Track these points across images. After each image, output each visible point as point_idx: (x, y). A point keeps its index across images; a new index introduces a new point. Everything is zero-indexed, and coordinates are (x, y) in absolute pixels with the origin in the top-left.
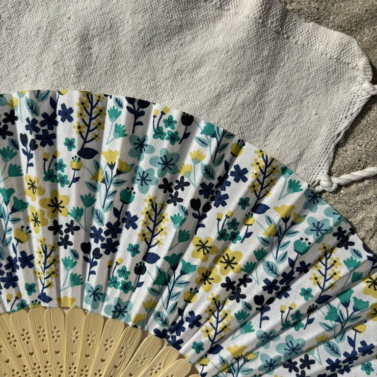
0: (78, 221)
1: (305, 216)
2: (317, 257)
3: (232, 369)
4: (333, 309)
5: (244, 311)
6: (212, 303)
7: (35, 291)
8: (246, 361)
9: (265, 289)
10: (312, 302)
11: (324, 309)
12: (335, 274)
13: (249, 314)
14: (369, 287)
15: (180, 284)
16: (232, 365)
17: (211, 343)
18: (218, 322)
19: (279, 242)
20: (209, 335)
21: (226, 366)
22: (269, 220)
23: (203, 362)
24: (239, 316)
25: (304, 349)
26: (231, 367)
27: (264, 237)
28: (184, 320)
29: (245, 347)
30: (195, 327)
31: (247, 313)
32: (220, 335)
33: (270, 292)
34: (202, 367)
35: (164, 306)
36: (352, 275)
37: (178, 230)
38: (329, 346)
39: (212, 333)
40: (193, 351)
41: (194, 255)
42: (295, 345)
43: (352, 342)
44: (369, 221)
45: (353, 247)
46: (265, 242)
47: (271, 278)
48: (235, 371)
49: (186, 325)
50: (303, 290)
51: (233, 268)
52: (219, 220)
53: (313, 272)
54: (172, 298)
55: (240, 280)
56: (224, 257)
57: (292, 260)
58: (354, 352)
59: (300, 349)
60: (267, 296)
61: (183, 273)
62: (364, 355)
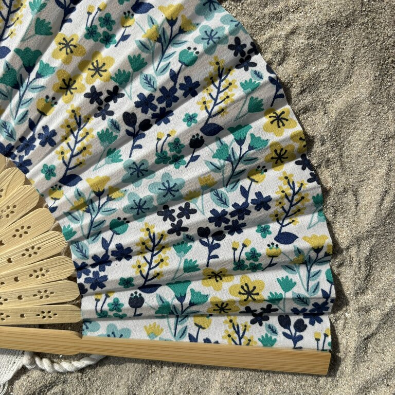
1: (198, 24)
2: (207, 75)
3: (91, 208)
4: (224, 147)
5: (110, 131)
6: (70, 117)
8: (110, 199)
9: (137, 105)
10: (196, 130)
11: (214, 146)
12: (228, 97)
13: (116, 137)
14: (272, 122)
15: (33, 89)
16: (91, 201)
17: (65, 168)
18: (76, 142)
19: (163, 53)
20: (63, 158)
21: (82, 201)
22: (152, 21)
23: (55, 195)
24: (104, 136)
25: (184, 191)
26: (90, 206)
27: (143, 39)
28: (36, 136)
29: (107, 179)
30: (47, 145)
31: (114, 135)
32: (78, 159)
33: (145, 111)
34: (54, 201)
35: (12, 115)
36: (248, 101)
37: (35, 17)
38: (217, 195)
39: (68, 155)
40: (42, 175)
41: (54, 55)
42: (171, 186)
43: (245, 193)
44: (278, 41)
45: (254, 69)
46: (143, 46)
47: (146, 93)
48: (94, 210)
49: (37, 142)
50: (187, 115)
51: (101, 76)
52: (89, 13)
53: (202, 95)
54: (22, 105)
55: (108, 92)
56: (93, 64)
57: (174, 72)
58: (246, 204)
59: (178, 190)
60: (141, 117)
61: (39, 76)
62: (258, 208)
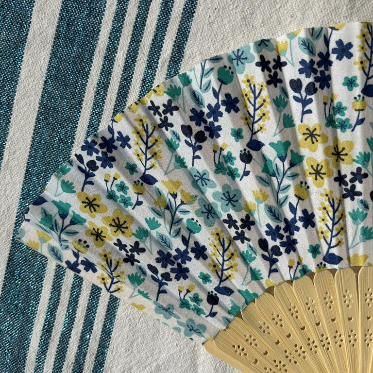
0: (366, 167)
7: (319, 253)
